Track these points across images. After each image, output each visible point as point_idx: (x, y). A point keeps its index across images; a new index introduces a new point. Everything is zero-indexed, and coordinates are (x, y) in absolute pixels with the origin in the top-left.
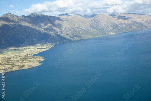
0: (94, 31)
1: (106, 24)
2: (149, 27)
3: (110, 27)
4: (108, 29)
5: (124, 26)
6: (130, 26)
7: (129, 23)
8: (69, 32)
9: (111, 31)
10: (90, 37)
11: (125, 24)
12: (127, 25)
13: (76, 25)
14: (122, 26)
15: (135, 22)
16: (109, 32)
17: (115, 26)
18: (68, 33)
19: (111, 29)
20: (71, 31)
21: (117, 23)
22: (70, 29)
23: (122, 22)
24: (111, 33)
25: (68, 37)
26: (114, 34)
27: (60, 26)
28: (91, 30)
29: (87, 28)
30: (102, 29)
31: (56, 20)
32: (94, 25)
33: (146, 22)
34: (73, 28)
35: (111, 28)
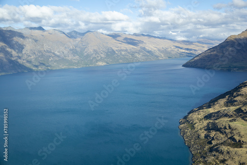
0: (75, 58)
1: (95, 49)
2: (161, 58)
3: (102, 53)
4: (98, 57)
5: (123, 53)
6: (132, 55)
7: (132, 50)
8: (32, 57)
9: (102, 60)
10: (63, 67)
11: (126, 50)
12: (129, 53)
13: (46, 47)
14: (121, 54)
15: (144, 49)
16: (97, 61)
17: (111, 53)
18: (30, 58)
19: (101, 57)
20: (35, 56)
21: (115, 49)
22: (34, 53)
23: (123, 48)
24: (100, 64)
25: (28, 65)
26: (104, 64)
27: (21, 48)
28: (70, 56)
29: (63, 53)
30: (88, 56)
31: (15, 36)
32: (78, 49)
33: (159, 50)
34: (40, 52)
35: (103, 56)
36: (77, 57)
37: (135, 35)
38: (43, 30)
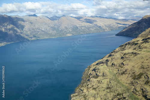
0: (54, 32)
1: (66, 26)
2: (106, 31)
3: (70, 29)
4: (67, 31)
5: (83, 28)
6: (88, 29)
7: (89, 26)
8: (29, 32)
9: (70, 33)
10: (46, 38)
11: (85, 26)
12: (86, 28)
13: (37, 26)
14: (81, 29)
15: (96, 25)
16: (67, 33)
17: (75, 28)
18: (27, 33)
19: (69, 31)
20: (30, 32)
21: (78, 26)
22: (30, 30)
23: (83, 25)
24: (69, 35)
25: (26, 37)
26: (71, 35)
27: (22, 27)
28: (51, 31)
29: (47, 29)
30: (62, 31)
31: (19, 21)
32: (56, 27)
33: (105, 26)
34: (33, 29)
35: (70, 30)
36: (55, 32)
37: (92, 17)
38: (36, 16)
